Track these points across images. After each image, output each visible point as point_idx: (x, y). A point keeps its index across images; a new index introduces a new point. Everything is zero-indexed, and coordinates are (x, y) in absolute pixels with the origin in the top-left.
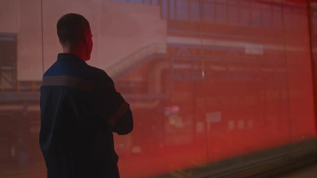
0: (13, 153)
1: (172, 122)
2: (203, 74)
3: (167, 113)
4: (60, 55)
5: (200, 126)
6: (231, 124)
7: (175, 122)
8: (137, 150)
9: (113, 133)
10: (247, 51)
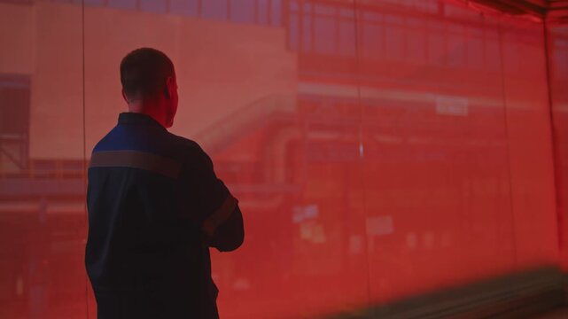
0: (20, 289)
1: (306, 233)
2: (361, 149)
3: (297, 218)
4: (122, 116)
5: (355, 243)
6: (411, 240)
7: (311, 234)
8: (242, 284)
9: (210, 248)
10: (440, 110)
